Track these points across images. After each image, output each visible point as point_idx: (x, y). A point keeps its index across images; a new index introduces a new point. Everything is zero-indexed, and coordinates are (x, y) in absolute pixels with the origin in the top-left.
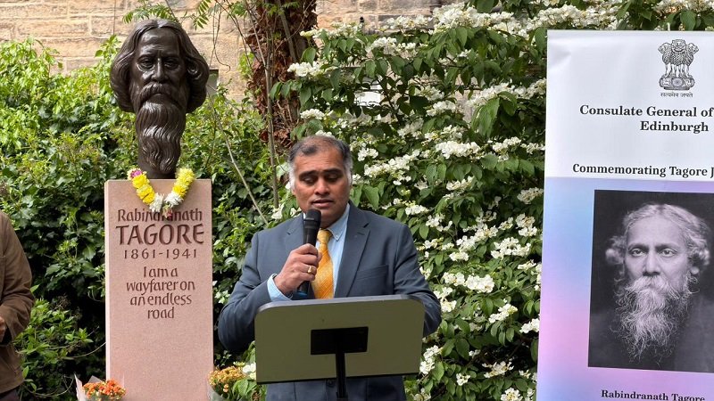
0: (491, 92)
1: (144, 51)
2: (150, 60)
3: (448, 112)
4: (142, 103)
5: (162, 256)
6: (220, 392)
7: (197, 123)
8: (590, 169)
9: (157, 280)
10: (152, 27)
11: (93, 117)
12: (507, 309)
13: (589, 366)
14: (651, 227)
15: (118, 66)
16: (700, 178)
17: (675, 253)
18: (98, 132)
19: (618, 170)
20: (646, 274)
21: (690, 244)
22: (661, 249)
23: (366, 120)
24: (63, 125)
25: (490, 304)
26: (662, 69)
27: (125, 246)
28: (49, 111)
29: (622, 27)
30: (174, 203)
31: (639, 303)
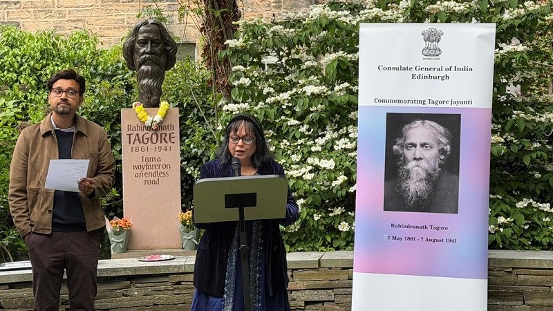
0: (333, 56)
1: (140, 37)
2: (144, 42)
3: (313, 67)
4: (141, 65)
5: (152, 150)
6: (185, 225)
8: (384, 101)
9: (149, 163)
10: (146, 23)
11: (120, 72)
12: (342, 178)
13: (385, 210)
14: (418, 133)
15: (127, 45)
16: (445, 105)
17: (431, 147)
18: (123, 80)
19: (400, 101)
20: (415, 159)
21: (439, 143)
22: (423, 145)
24: (104, 76)
25: (333, 175)
26: (423, 44)
27: (132, 145)
28: (96, 69)
29: (406, 21)
30: (158, 121)
31: (411, 175)
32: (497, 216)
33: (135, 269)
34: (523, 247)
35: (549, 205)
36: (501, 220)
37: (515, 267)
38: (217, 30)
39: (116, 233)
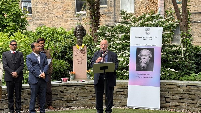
0: (123, 34)
1: (78, 29)
2: (79, 30)
3: (117, 37)
4: (78, 36)
5: (80, 56)
6: (88, 73)
7: (85, 38)
8: (136, 45)
9: (80, 59)
10: (79, 26)
11: (71, 37)
12: (125, 63)
13: (136, 70)
14: (144, 52)
15: (74, 31)
16: (150, 46)
17: (147, 56)
18: (71, 39)
19: (140, 45)
20: (143, 58)
21: (149, 55)
22: (145, 55)
23: (107, 38)
24: (67, 38)
25: (123, 62)
26: (146, 32)
27: (75, 54)
28: (65, 36)
29: (140, 26)
30: (82, 49)
31: (142, 62)
32: (161, 72)
33: (77, 83)
34: (167, 79)
35: (173, 69)
36: (163, 73)
37: (166, 84)
38: (95, 28)
39: (72, 75)
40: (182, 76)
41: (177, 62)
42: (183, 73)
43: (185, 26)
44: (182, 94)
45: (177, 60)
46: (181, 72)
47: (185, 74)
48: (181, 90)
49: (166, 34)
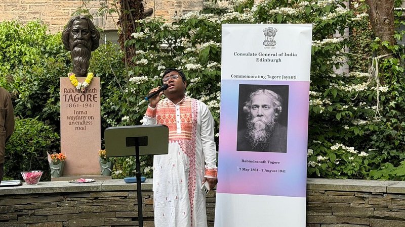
0: (207, 44)
1: (75, 27)
2: (77, 31)
3: (192, 52)
4: (74, 47)
5: (81, 106)
6: (103, 158)
7: (96, 54)
8: (238, 76)
9: (79, 115)
10: (78, 18)
11: (62, 51)
13: (237, 150)
14: (260, 98)
15: (65, 33)
16: (278, 79)
17: (269, 108)
18: (64, 56)
19: (248, 77)
20: (258, 116)
21: (274, 104)
22: (264, 106)
23: (162, 54)
24: (50, 54)
26: (264, 38)
27: (67, 102)
28: (45, 48)
29: (255, 22)
30: (85, 86)
31: (256, 127)
32: (317, 155)
33: (66, 188)
34: (334, 176)
35: (353, 148)
36: (320, 158)
37: (326, 190)
38: (129, 23)
39: (55, 164)
40: (377, 167)
41: (364, 125)
42: (379, 159)
43: (386, 21)
44: (370, 217)
45: (365, 119)
46: (376, 157)
47: (385, 161)
48: (367, 206)
49: (327, 44)
